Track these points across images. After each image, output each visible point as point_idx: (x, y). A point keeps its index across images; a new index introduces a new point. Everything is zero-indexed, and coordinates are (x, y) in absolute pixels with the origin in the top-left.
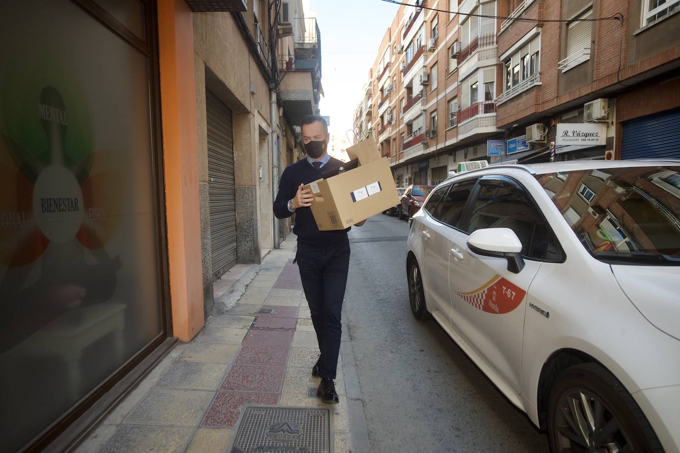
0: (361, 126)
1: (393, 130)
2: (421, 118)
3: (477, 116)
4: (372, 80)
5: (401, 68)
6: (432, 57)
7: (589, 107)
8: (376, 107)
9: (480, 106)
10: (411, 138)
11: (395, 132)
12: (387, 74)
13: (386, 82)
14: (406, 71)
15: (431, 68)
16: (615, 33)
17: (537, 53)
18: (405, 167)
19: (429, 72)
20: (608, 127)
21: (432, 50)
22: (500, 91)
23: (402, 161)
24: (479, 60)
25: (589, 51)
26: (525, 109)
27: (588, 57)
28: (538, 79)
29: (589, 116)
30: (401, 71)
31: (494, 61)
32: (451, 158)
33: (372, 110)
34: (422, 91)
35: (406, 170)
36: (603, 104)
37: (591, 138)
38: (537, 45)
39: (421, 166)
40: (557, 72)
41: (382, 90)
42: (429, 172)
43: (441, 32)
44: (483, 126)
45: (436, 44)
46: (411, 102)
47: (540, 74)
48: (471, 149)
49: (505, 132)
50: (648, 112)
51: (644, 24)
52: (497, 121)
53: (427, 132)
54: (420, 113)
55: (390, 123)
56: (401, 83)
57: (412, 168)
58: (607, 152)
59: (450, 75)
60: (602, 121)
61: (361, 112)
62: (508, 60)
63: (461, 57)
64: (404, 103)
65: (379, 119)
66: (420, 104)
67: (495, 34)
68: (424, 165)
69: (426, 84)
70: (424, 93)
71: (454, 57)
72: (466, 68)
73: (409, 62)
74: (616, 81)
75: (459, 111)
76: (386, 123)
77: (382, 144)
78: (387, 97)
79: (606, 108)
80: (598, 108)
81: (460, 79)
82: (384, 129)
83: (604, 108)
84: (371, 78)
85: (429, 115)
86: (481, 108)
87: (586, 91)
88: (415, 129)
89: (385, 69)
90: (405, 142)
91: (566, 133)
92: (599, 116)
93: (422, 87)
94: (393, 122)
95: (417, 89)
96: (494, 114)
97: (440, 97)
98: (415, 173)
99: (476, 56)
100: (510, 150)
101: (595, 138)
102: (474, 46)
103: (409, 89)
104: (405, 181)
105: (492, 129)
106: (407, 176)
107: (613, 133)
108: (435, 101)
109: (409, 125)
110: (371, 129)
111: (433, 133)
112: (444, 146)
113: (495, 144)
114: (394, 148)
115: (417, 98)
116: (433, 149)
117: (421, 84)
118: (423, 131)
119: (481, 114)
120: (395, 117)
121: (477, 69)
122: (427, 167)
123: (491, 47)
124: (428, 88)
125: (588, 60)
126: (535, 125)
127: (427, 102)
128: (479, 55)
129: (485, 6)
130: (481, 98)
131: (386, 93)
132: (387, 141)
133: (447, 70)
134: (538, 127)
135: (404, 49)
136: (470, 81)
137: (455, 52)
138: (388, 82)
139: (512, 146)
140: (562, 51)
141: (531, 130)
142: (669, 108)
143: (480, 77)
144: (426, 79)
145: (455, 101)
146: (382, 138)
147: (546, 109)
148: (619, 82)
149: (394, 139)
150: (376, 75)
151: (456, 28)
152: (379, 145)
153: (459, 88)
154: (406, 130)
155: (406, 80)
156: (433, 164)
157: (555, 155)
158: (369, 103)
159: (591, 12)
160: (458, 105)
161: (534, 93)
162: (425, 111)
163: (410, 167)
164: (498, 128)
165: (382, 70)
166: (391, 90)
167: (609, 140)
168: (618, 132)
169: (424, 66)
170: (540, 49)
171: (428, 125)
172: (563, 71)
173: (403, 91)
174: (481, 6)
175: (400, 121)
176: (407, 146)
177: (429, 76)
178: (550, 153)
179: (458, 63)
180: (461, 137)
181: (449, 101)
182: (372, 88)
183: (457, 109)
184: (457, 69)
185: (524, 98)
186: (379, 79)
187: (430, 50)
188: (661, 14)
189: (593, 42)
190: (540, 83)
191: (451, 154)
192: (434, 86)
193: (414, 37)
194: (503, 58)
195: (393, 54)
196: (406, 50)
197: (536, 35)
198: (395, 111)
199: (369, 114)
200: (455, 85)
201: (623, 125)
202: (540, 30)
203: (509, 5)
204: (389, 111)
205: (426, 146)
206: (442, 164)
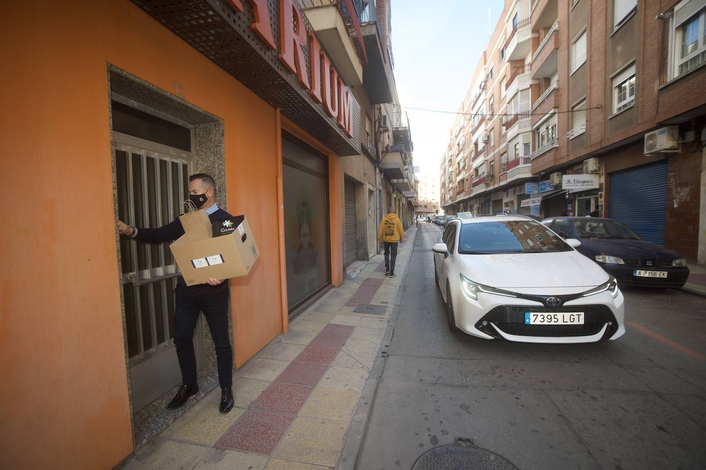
0: (445, 169)
1: (466, 173)
2: (484, 166)
3: (519, 166)
4: (452, 137)
5: (470, 131)
6: (490, 124)
7: (586, 163)
8: (455, 157)
9: (521, 159)
10: (477, 180)
11: (467, 174)
12: (461, 133)
13: (461, 139)
14: (473, 132)
15: (490, 131)
16: (598, 117)
17: (555, 125)
18: (475, 200)
19: (488, 134)
20: (600, 176)
21: (490, 119)
22: (534, 149)
23: (472, 195)
24: (519, 128)
25: (584, 127)
26: (547, 163)
27: (584, 131)
28: (556, 143)
29: (587, 169)
30: (471, 133)
31: (529, 129)
32: (505, 194)
33: (452, 158)
34: (484, 147)
35: (475, 202)
36: (595, 161)
37: (588, 184)
38: (555, 120)
39: (485, 199)
40: (567, 139)
41: (458, 145)
42: (491, 203)
43: (496, 107)
44: (523, 173)
45: (492, 115)
46: (477, 154)
47: (558, 139)
48: (518, 188)
49: (538, 177)
50: (623, 167)
51: (615, 112)
52: (532, 170)
53: (487, 176)
54: (483, 162)
55: (464, 168)
56: (471, 140)
57: (479, 200)
58: (599, 193)
59: (502, 137)
60: (594, 172)
61: (445, 160)
62: (538, 128)
63: (509, 125)
64: (473, 155)
65: (457, 165)
66: (483, 156)
67: (530, 110)
68: (487, 198)
69: (487, 142)
70: (486, 148)
71: (504, 125)
72: (511, 133)
73: (476, 126)
74: (600, 148)
75: (508, 162)
76: (461, 168)
77: (459, 182)
78: (462, 150)
79: (597, 164)
80: (591, 164)
81: (508, 139)
82: (459, 173)
83: (595, 164)
84: (452, 135)
85: (489, 164)
86: (521, 161)
87: (584, 152)
88: (480, 173)
89: (460, 130)
90: (474, 182)
91: (569, 181)
92: (592, 170)
93: (484, 144)
94: (466, 168)
95: (481, 146)
96: (530, 165)
97: (496, 152)
98: (482, 204)
99: (518, 125)
100: (542, 189)
101: (591, 184)
102: (516, 118)
103: (476, 144)
104: (475, 209)
105: (529, 175)
106: (476, 206)
107: (603, 180)
108: (492, 154)
109: (476, 170)
110: (451, 172)
111: (491, 177)
112: (498, 186)
113: (531, 185)
114: (467, 185)
115: (481, 152)
116: (491, 188)
117: (483, 142)
118: (485, 175)
119: (521, 165)
120: (467, 164)
121: (518, 134)
122: (489, 200)
123: (527, 119)
124: (488, 145)
125: (584, 133)
126: (555, 174)
127: (487, 154)
128: (519, 126)
129: (522, 92)
130: (521, 153)
131: (461, 147)
132: (462, 181)
133: (500, 134)
134: (557, 175)
135: (472, 117)
136: (514, 142)
137: (504, 122)
138: (463, 139)
139: (543, 187)
140: (570, 126)
141: (553, 176)
142: (633, 165)
143: (520, 139)
144: (487, 139)
145: (505, 155)
146: (459, 178)
147: (561, 163)
148: (602, 148)
149: (467, 180)
150: (454, 134)
151: (505, 106)
152: (457, 183)
153: (507, 146)
154: (474, 173)
155: (474, 139)
156: (493, 198)
157: (569, 194)
158: (451, 153)
159: (585, 102)
160: (507, 158)
161: (553, 153)
162: (486, 161)
163: (478, 199)
164: (533, 174)
165: (458, 131)
166: (464, 145)
167: (601, 185)
168: (606, 180)
169: (485, 130)
170: (556, 123)
171: (489, 170)
172: (571, 139)
173: (472, 146)
174: (520, 92)
175: (470, 167)
176: (475, 185)
177: (488, 137)
178: (565, 193)
179: (507, 129)
180: (509, 180)
181: (502, 155)
182: (452, 142)
183: (506, 161)
184: (506, 134)
185: (548, 155)
186: (456, 137)
187: (489, 120)
188: (625, 106)
189: (587, 121)
190: (557, 146)
191: (504, 191)
192: (492, 144)
193: (479, 109)
194: (534, 127)
195: (466, 120)
196: (474, 118)
197: (554, 114)
198: (467, 160)
199: (450, 161)
200: (505, 144)
201: (609, 175)
202: (556, 110)
203: (540, 90)
204: (463, 160)
205: (488, 185)
206: (499, 198)
